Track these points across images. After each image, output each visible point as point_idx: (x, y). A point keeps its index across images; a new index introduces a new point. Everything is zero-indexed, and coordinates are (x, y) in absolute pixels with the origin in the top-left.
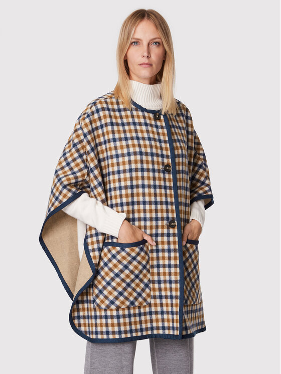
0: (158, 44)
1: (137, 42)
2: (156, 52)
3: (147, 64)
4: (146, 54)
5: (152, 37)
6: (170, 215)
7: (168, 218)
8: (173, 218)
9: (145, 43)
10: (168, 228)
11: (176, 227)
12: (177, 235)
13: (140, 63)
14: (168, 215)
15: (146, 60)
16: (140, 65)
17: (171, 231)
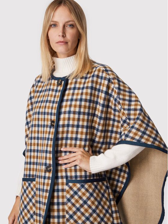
0: (72, 26)
1: (55, 25)
2: (70, 32)
3: (62, 42)
4: (61, 34)
5: (67, 20)
6: (48, 162)
7: (46, 164)
8: (50, 164)
9: (61, 25)
10: (45, 172)
11: (51, 172)
12: (51, 178)
13: (57, 42)
14: (46, 161)
15: (61, 39)
16: (57, 43)
17: (47, 174)
